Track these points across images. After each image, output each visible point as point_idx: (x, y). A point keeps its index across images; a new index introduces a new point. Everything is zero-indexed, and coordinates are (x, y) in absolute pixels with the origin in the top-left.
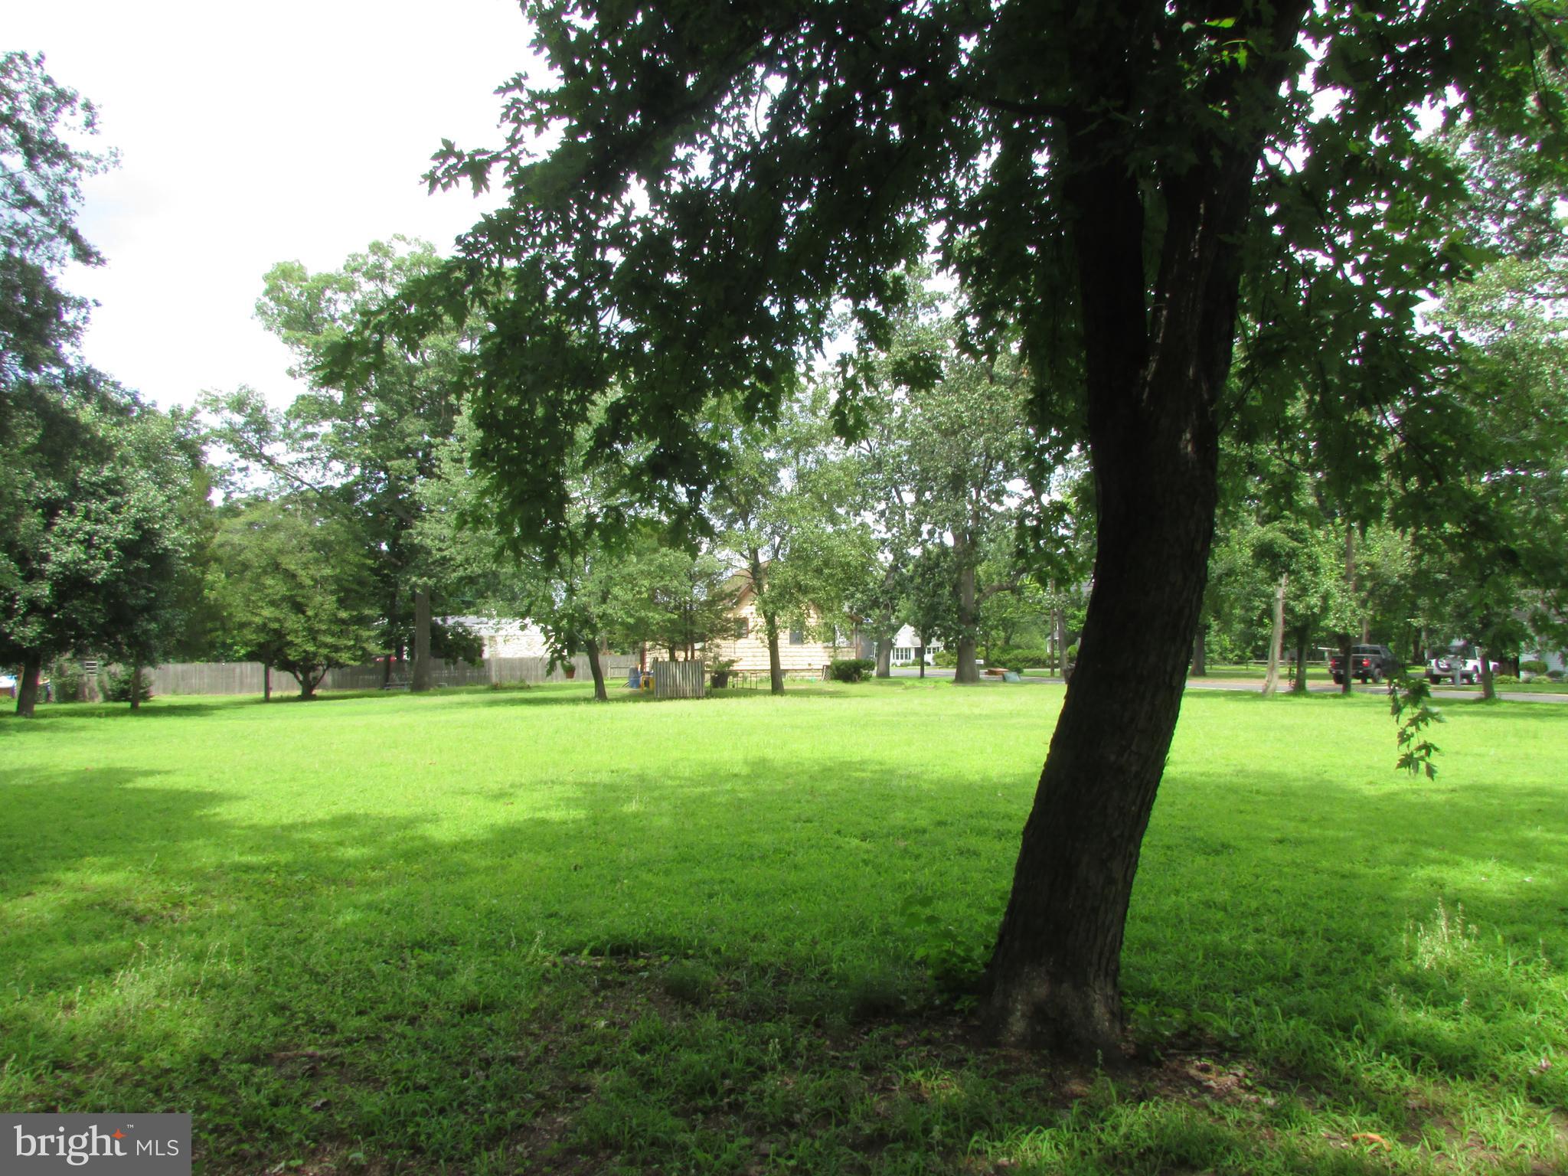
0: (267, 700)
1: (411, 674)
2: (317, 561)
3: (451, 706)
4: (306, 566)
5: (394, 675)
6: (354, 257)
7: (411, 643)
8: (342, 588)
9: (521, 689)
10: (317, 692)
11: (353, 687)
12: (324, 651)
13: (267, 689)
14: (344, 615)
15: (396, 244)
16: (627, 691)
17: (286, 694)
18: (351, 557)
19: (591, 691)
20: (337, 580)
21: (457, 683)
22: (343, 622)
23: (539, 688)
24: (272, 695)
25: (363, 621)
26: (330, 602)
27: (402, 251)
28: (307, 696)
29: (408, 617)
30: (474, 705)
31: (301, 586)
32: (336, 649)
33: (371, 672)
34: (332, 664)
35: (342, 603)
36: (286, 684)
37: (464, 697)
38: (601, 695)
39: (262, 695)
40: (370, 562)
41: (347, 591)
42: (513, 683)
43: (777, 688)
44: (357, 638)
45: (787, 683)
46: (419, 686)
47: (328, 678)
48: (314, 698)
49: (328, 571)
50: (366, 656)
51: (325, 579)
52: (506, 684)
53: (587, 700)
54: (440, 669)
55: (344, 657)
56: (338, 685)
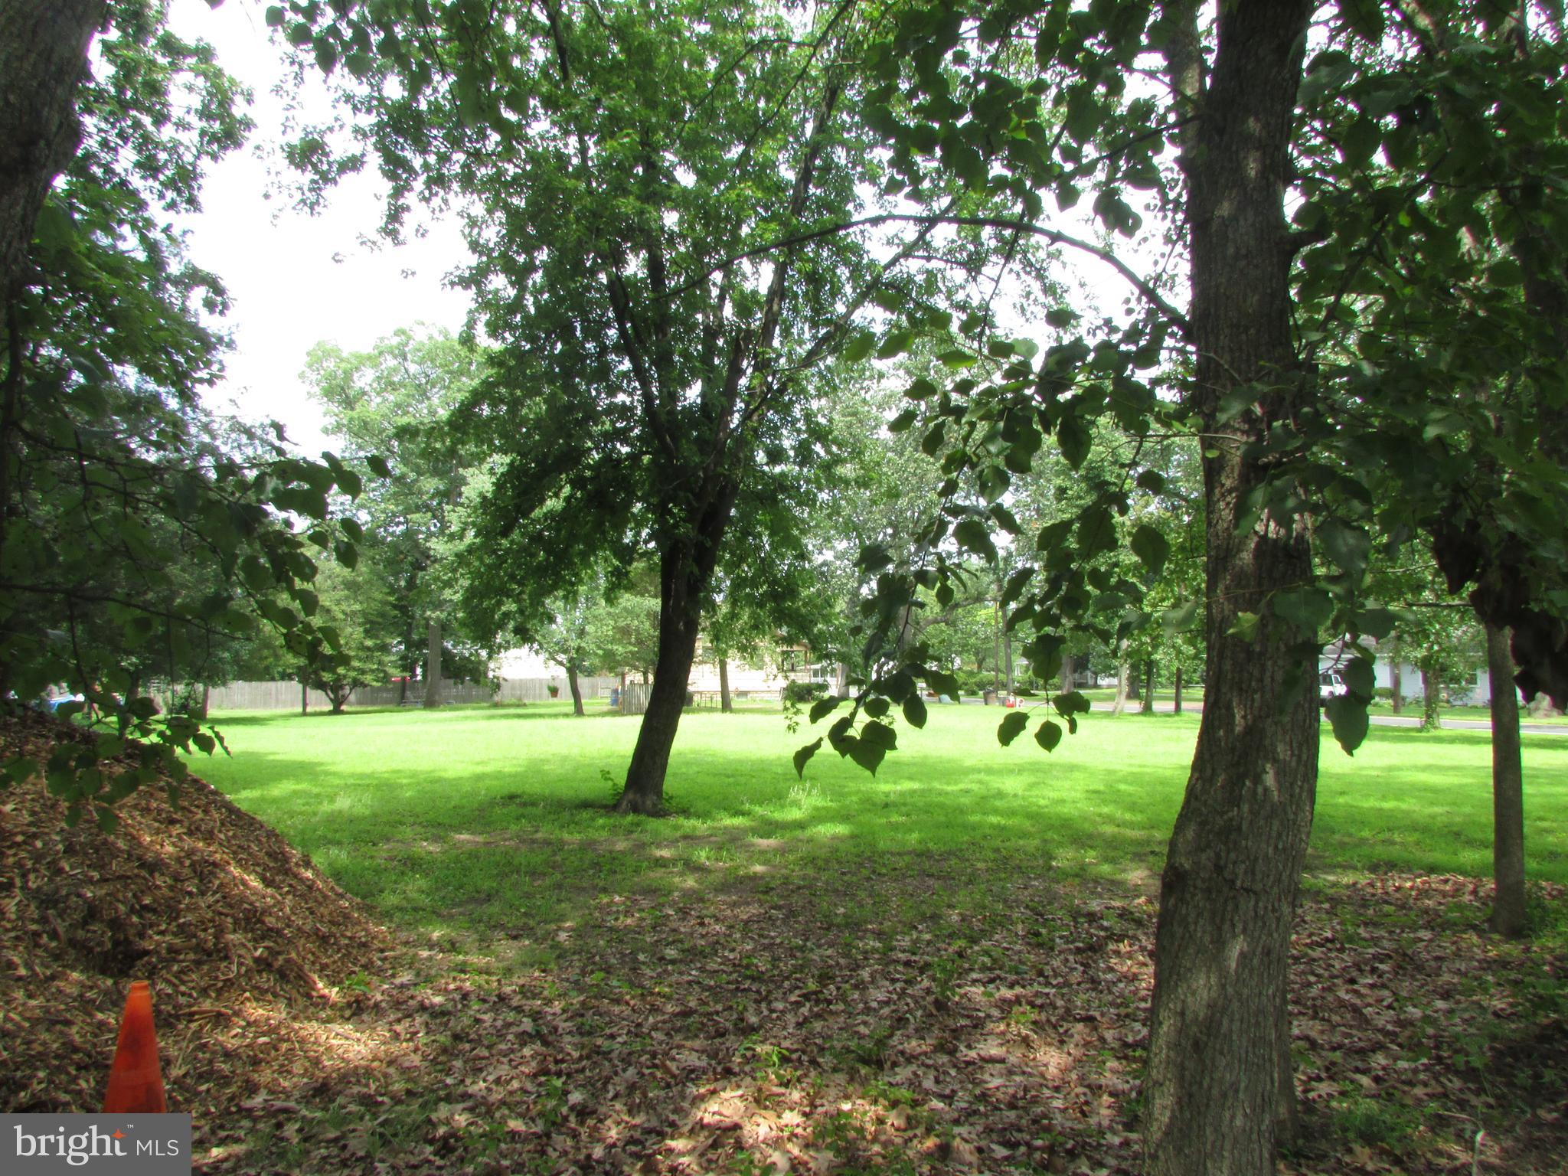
0: (304, 714)
1: (424, 693)
2: (347, 598)
3: (457, 719)
4: (338, 602)
5: (408, 693)
6: (382, 339)
7: (424, 666)
8: (368, 621)
9: (518, 706)
10: (344, 707)
11: (373, 703)
12: (353, 674)
13: (305, 705)
14: (369, 643)
15: (416, 328)
16: (606, 708)
17: (318, 709)
18: (378, 596)
19: (572, 709)
20: (364, 613)
21: (465, 700)
22: (368, 649)
23: (534, 705)
24: (309, 709)
25: (384, 648)
26: (358, 632)
27: (420, 336)
28: (337, 711)
29: (422, 643)
30: (476, 718)
31: (334, 619)
32: (363, 672)
33: (388, 690)
34: (356, 683)
35: (368, 633)
36: (320, 700)
37: (469, 712)
38: (579, 711)
39: (300, 710)
40: (391, 599)
41: (372, 622)
42: (514, 701)
43: (726, 706)
44: (380, 663)
45: (736, 703)
46: (430, 704)
47: (352, 697)
48: (342, 713)
49: (357, 607)
50: (386, 678)
51: (354, 613)
52: (507, 701)
53: (566, 715)
54: (450, 688)
55: (368, 678)
56: (360, 703)
